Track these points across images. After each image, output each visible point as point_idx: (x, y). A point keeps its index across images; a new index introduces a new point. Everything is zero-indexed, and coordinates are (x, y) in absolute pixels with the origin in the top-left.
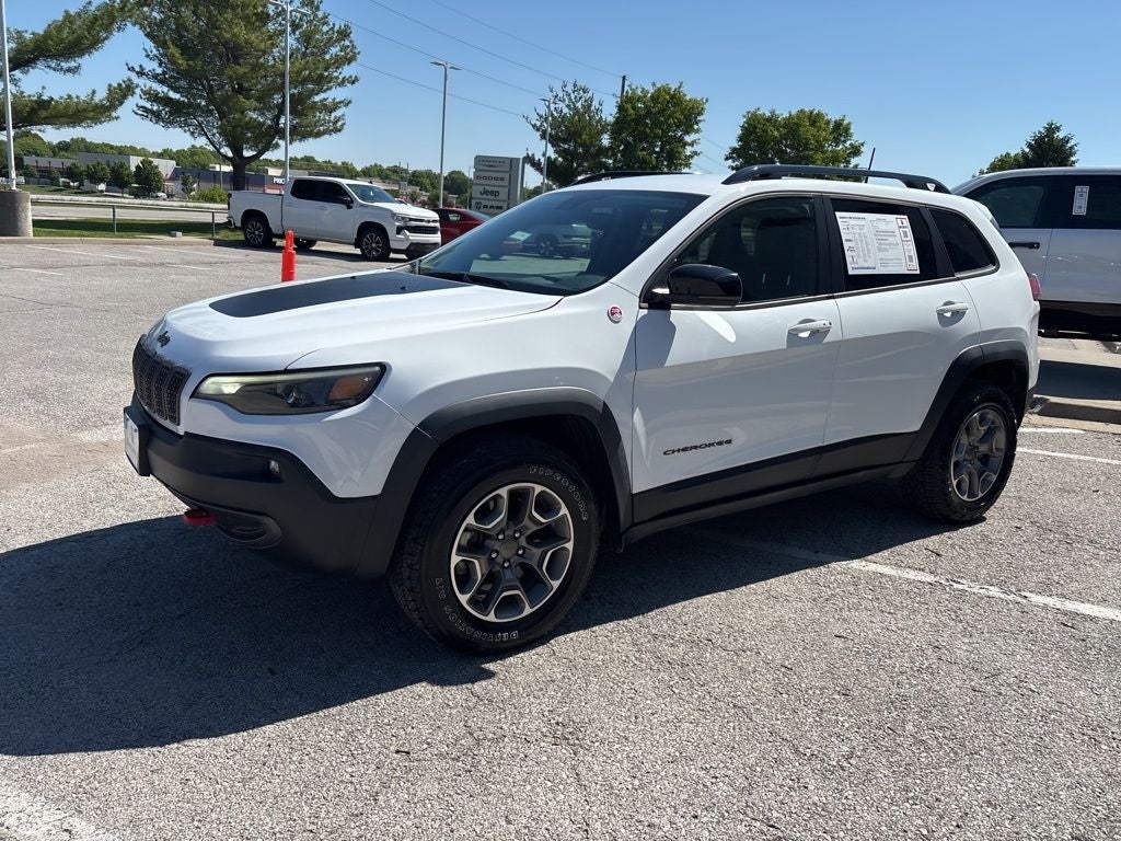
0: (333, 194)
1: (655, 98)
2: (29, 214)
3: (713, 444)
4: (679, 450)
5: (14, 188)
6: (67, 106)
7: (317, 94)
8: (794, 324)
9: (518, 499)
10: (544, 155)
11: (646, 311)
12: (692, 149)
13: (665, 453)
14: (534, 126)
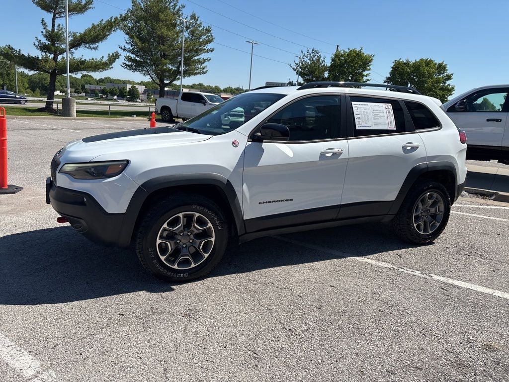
0: (198, 99)
1: (349, 55)
2: (75, 108)
3: (283, 201)
4: (266, 202)
5: (69, 97)
6: (92, 63)
7: (196, 56)
8: (324, 150)
9: (189, 218)
10: (297, 81)
11: (250, 143)
12: (368, 78)
13: (259, 203)
14: (294, 69)
